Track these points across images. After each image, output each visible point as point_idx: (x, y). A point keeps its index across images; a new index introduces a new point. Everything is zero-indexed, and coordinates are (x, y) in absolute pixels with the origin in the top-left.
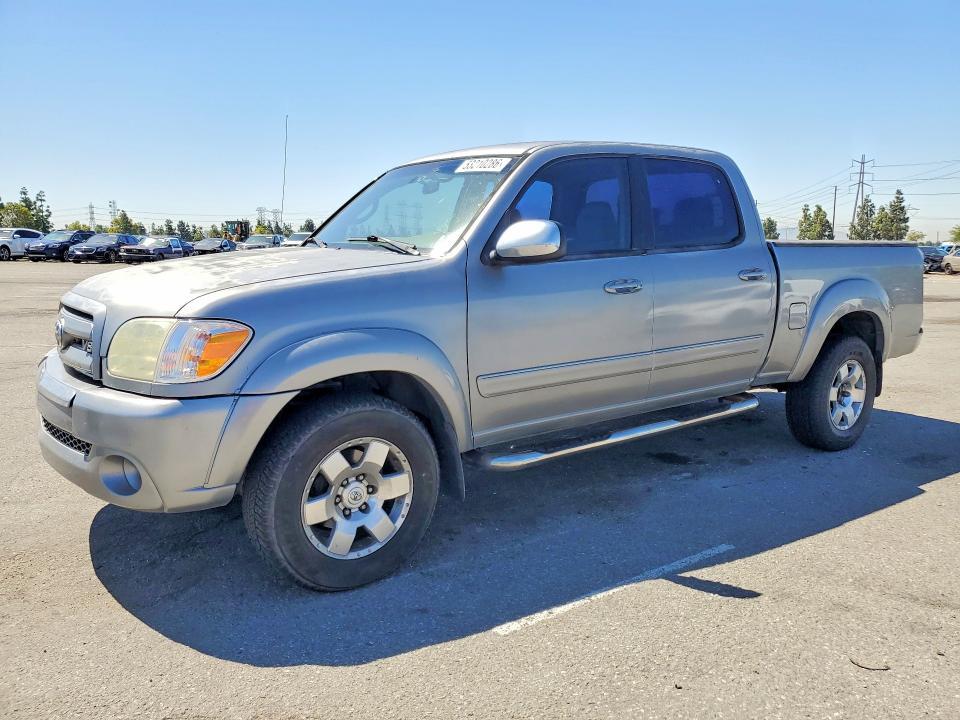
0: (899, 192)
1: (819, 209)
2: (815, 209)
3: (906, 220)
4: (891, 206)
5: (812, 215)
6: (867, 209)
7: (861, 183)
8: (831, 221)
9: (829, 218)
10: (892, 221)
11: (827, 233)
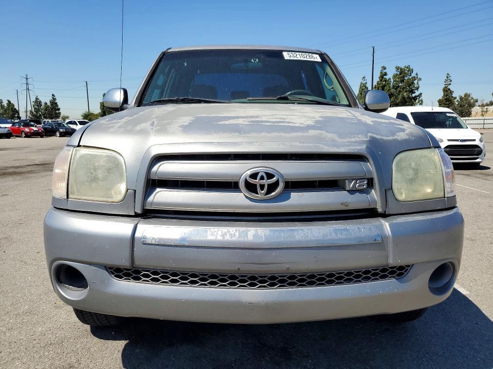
0: (53, 95)
1: (9, 101)
2: (7, 102)
3: (59, 109)
4: (50, 102)
5: (6, 105)
6: (38, 102)
7: (28, 89)
8: (17, 109)
9: (16, 107)
10: (52, 110)
11: (16, 116)
